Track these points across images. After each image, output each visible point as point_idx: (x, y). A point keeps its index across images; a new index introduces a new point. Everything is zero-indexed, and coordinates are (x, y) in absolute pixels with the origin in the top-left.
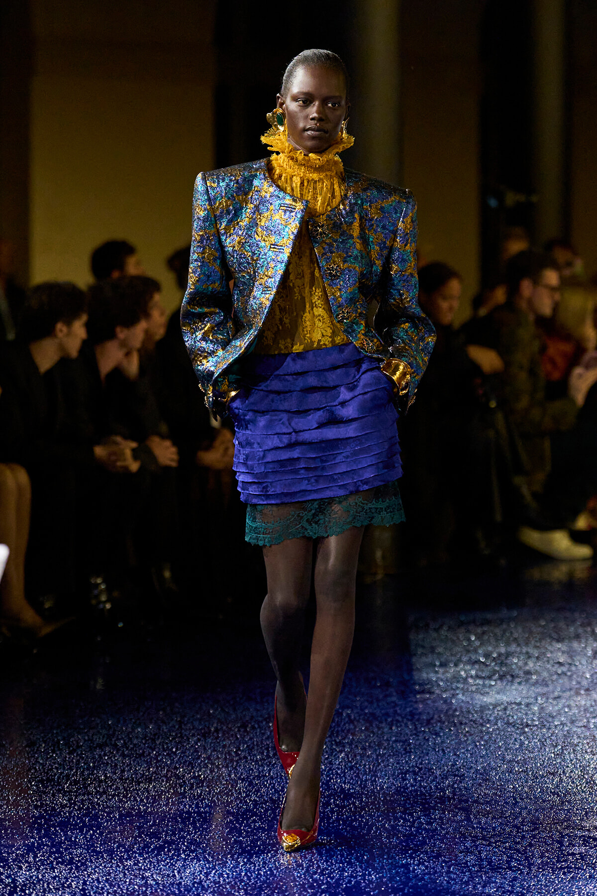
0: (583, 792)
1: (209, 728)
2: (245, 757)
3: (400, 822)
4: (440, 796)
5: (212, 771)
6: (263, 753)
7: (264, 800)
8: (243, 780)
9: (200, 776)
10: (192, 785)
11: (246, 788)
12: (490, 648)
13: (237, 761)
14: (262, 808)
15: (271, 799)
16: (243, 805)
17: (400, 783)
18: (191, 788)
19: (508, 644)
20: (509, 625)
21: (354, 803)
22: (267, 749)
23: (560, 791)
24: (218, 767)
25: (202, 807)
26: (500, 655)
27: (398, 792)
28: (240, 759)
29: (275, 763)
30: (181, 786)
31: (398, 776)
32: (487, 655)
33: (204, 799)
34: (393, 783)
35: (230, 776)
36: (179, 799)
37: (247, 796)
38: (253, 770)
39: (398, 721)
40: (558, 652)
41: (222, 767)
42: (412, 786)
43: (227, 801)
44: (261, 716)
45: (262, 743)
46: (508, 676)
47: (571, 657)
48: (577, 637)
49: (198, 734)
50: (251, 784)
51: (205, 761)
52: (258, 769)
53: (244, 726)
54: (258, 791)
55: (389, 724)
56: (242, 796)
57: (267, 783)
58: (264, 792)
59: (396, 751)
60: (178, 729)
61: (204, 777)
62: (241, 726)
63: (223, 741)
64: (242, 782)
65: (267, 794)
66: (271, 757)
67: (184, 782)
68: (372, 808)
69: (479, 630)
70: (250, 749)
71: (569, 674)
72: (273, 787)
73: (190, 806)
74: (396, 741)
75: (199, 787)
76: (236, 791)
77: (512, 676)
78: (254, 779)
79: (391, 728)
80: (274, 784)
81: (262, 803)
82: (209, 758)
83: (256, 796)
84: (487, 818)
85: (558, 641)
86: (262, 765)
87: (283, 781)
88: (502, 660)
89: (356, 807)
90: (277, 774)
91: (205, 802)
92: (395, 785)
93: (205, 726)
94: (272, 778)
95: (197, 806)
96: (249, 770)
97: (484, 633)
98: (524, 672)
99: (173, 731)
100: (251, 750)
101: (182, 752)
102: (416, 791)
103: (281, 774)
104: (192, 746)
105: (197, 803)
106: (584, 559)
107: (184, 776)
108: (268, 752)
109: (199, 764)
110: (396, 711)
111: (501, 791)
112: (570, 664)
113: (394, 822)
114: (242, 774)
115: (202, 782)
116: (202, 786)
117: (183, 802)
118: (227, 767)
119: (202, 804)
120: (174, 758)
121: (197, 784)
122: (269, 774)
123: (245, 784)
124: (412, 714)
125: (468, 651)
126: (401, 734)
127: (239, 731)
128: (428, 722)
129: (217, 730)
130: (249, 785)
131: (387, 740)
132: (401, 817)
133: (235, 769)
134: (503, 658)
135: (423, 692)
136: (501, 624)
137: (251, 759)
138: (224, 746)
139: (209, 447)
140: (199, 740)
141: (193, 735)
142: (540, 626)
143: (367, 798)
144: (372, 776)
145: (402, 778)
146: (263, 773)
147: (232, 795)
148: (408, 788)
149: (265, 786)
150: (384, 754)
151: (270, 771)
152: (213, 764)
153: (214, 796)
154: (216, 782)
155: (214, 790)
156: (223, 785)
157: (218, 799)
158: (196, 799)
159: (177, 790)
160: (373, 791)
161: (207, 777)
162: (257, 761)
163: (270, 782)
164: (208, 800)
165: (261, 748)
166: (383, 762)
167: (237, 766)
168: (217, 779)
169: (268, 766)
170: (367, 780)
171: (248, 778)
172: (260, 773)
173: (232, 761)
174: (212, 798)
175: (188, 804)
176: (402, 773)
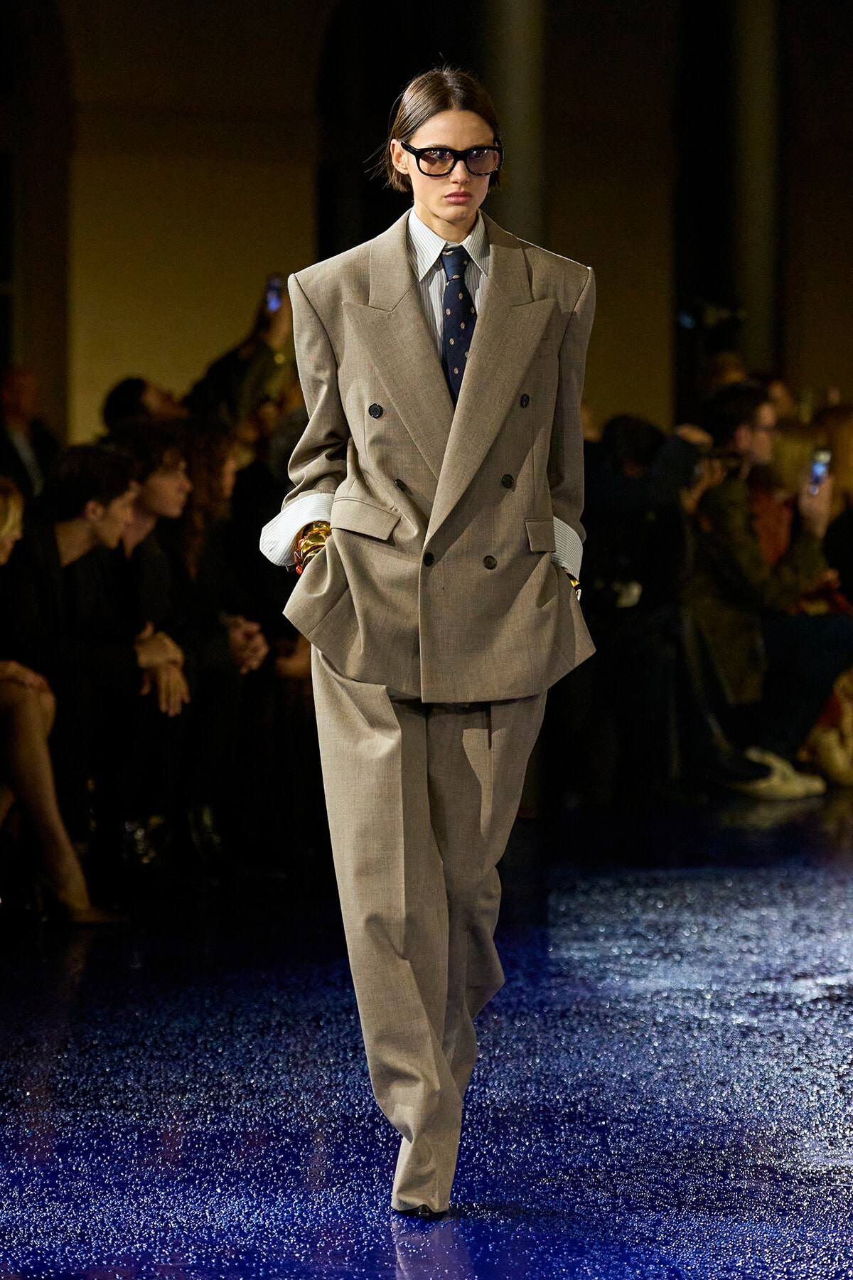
2: (315, 1061)
3: (512, 1146)
4: (570, 1112)
5: (268, 1078)
6: (337, 1055)
7: (334, 1117)
8: (308, 1090)
10: (240, 1097)
11: (311, 1101)
13: (303, 1066)
14: (331, 1127)
15: (343, 1115)
16: (305, 1124)
18: (238, 1102)
19: (679, 912)
23: (730, 1107)
24: (276, 1073)
28: (308, 1063)
29: (353, 1069)
30: (225, 1098)
31: (516, 1086)
33: (254, 1115)
36: (221, 1115)
37: (311, 1111)
38: (322, 1077)
39: (522, 1013)
42: (533, 1098)
43: (285, 1117)
46: (675, 954)
50: (318, 1095)
51: (259, 1065)
53: (317, 1018)
56: (304, 1112)
58: (334, 1106)
59: (517, 1053)
60: (228, 1023)
61: (257, 1086)
62: (313, 1020)
63: (286, 1039)
64: (307, 1094)
65: (339, 1110)
66: (347, 1060)
67: (229, 1093)
68: (477, 1128)
69: (643, 893)
70: (321, 1050)
72: (348, 1100)
73: (234, 1125)
74: (518, 1040)
75: (248, 1100)
76: (297, 1105)
77: (681, 955)
78: (323, 1088)
79: (513, 1023)
80: (350, 1096)
81: (330, 1121)
82: (265, 1062)
83: (324, 1112)
84: (629, 1142)
85: (747, 908)
86: (335, 1071)
88: (670, 932)
91: (255, 1119)
92: (510, 1098)
93: (264, 1019)
94: (347, 1088)
95: (244, 1125)
96: (318, 1078)
97: (648, 896)
101: (231, 1054)
102: (538, 1105)
103: (359, 1083)
105: (245, 1121)
107: (229, 1085)
108: (346, 1053)
110: (522, 1000)
112: (760, 938)
113: (504, 1147)
114: (307, 1082)
115: (253, 1093)
116: (253, 1099)
117: (226, 1119)
118: (289, 1073)
119: (251, 1121)
121: (247, 1095)
122: (344, 1083)
123: (310, 1096)
124: (542, 1004)
126: (525, 1030)
127: (309, 1025)
128: (563, 1015)
129: (280, 1025)
130: (316, 1098)
131: (506, 1038)
132: (515, 1140)
133: (299, 1075)
134: (671, 930)
135: (560, 974)
136: (672, 885)
137: (321, 1063)
140: (254, 1037)
141: (248, 1031)
142: (725, 888)
143: (471, 1114)
144: (481, 1086)
145: (521, 1088)
146: (336, 1081)
147: (292, 1110)
148: (527, 1102)
149: (337, 1098)
150: (499, 1057)
151: (345, 1078)
152: (271, 1069)
153: (267, 1111)
154: (272, 1093)
155: (268, 1104)
156: (282, 1096)
157: (272, 1115)
158: (243, 1116)
159: (218, 1104)
160: (480, 1105)
161: (261, 1086)
162: (329, 1065)
163: (344, 1093)
164: (260, 1117)
165: (337, 1048)
166: (497, 1066)
167: (302, 1071)
168: (274, 1089)
169: (343, 1072)
170: (473, 1091)
171: (314, 1088)
172: (331, 1080)
173: (296, 1065)
174: (265, 1114)
175: (232, 1122)
176: (521, 1082)
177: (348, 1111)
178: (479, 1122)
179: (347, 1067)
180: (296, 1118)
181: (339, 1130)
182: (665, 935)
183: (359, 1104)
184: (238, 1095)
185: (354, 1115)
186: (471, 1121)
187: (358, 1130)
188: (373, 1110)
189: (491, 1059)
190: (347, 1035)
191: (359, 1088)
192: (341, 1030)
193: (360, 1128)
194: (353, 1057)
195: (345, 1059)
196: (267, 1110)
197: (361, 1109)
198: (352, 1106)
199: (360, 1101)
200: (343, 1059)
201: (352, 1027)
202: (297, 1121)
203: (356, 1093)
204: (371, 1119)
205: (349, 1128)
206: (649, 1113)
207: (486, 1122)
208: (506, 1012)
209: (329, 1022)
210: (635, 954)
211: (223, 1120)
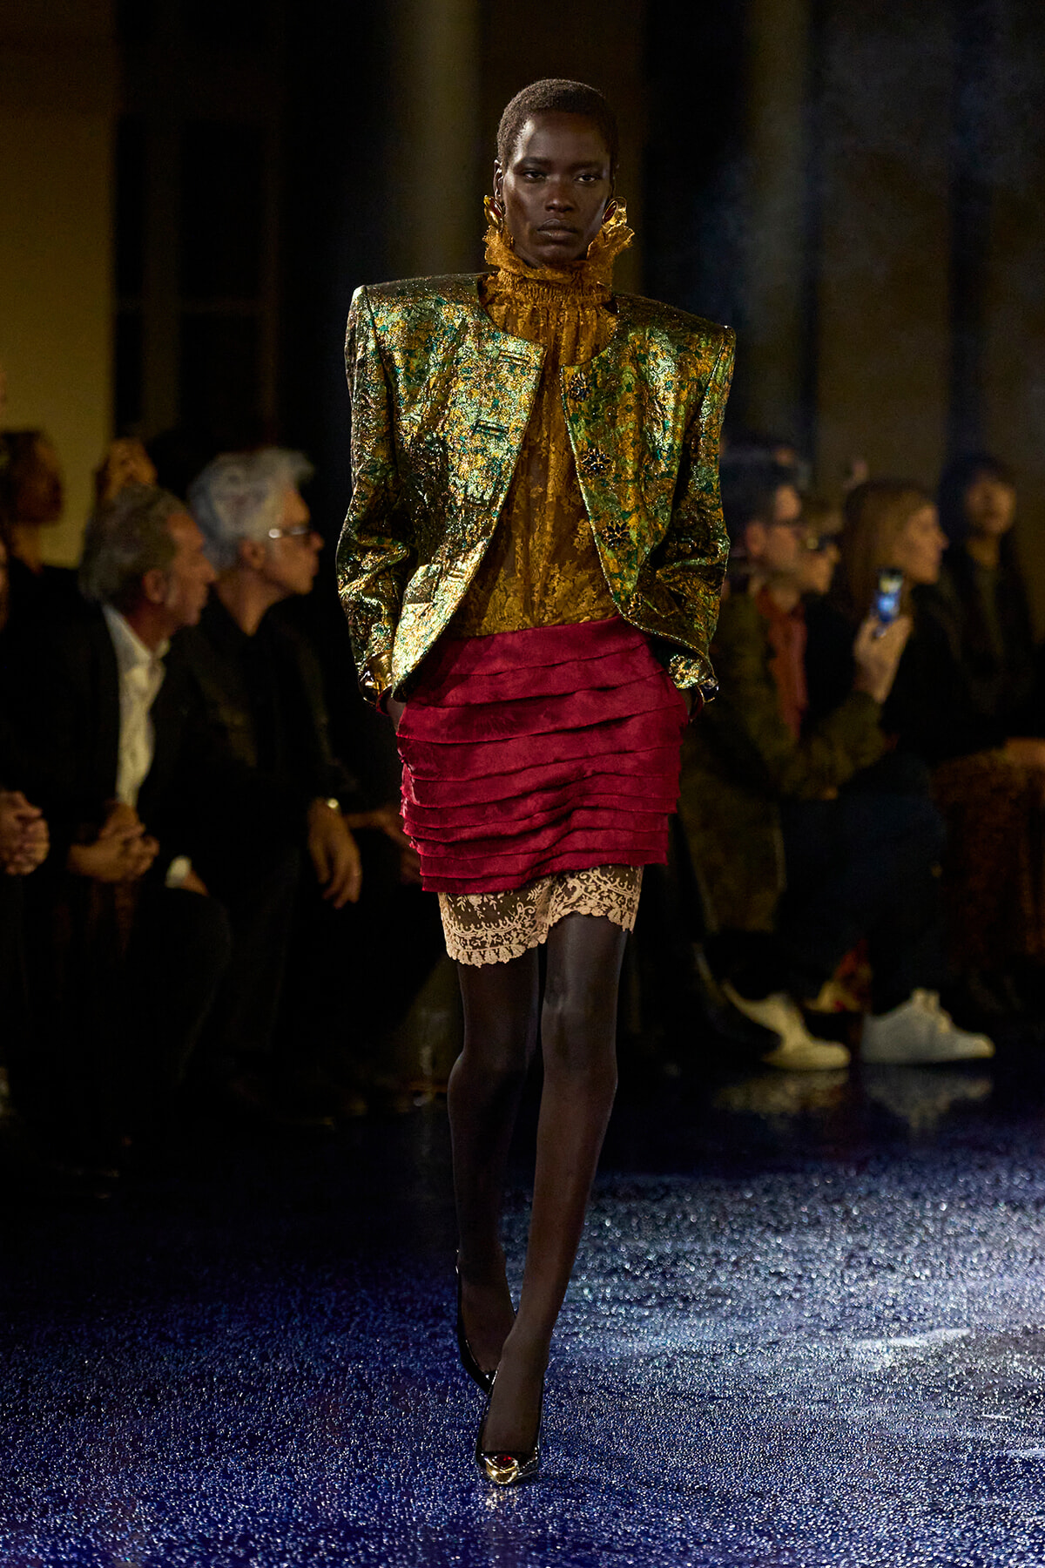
0: (820, 1531)
1: (80, 1395)
4: (536, 1535)
5: (85, 1480)
6: (186, 1447)
7: (188, 1539)
8: (146, 1499)
9: (60, 1490)
10: (45, 1507)
11: (151, 1515)
12: (643, 1244)
13: (135, 1462)
14: (183, 1554)
15: (201, 1536)
17: (458, 1508)
18: (43, 1514)
19: (680, 1238)
20: (680, 1198)
21: (364, 1547)
22: (196, 1439)
23: (774, 1529)
24: (96, 1472)
25: (64, 1552)
26: (661, 1257)
27: (453, 1527)
28: (142, 1457)
29: (211, 1467)
30: (23, 1510)
31: (454, 1496)
32: (636, 1259)
33: (68, 1536)
34: (443, 1509)
35: (120, 1490)
36: (19, 1534)
37: (154, 1530)
38: (165, 1479)
39: (456, 1386)
40: (777, 1252)
41: (106, 1473)
44: (185, 1373)
45: (186, 1426)
46: (678, 1302)
47: (801, 1262)
48: (816, 1223)
49: (60, 1407)
50: (161, 1507)
51: (71, 1460)
52: (177, 1479)
53: (151, 1392)
54: (176, 1521)
55: (438, 1392)
56: (143, 1532)
57: (194, 1506)
58: (187, 1524)
59: (451, 1446)
60: (19, 1397)
61: (69, 1492)
62: (146, 1393)
63: (107, 1421)
64: (144, 1505)
65: (193, 1528)
66: (202, 1455)
67: (29, 1501)
68: (401, 1558)
69: (622, 1208)
70: (162, 1437)
71: (797, 1296)
72: (206, 1514)
73: (40, 1550)
74: (451, 1426)
75: (58, 1513)
76: (132, 1520)
77: (685, 1300)
78: (168, 1497)
79: (442, 1401)
80: (208, 1508)
81: (183, 1545)
82: (80, 1455)
83: (172, 1532)
85: (777, 1232)
86: (185, 1471)
87: (225, 1504)
88: (665, 1268)
89: (368, 1555)
90: (214, 1487)
91: (70, 1542)
92: (446, 1513)
93: (74, 1390)
94: (204, 1496)
95: (54, 1550)
96: (159, 1481)
97: (630, 1214)
98: (707, 1291)
99: (10, 1401)
100: (165, 1441)
101: (27, 1443)
103: (221, 1488)
104: (47, 1430)
105: (55, 1544)
106: (834, 1071)
107: (28, 1490)
108: (198, 1443)
109: (60, 1467)
110: (453, 1366)
111: (656, 1528)
112: (800, 1277)
114: (143, 1488)
115: (65, 1502)
116: (65, 1511)
117: (27, 1540)
118: (115, 1473)
119: (64, 1546)
120: (10, 1454)
121: (56, 1505)
122: (199, 1488)
123: (149, 1508)
125: (600, 1250)
126: (462, 1411)
127: (140, 1401)
129: (96, 1401)
130: (158, 1510)
131: (434, 1423)
133: (131, 1476)
134: (667, 1263)
136: (667, 1194)
137: (162, 1458)
138: (112, 1432)
139: (92, 839)
140: (60, 1418)
141: (50, 1409)
142: (743, 1200)
143: (390, 1538)
144: (402, 1495)
145: (462, 1499)
146: (187, 1485)
147: (124, 1528)
148: (473, 1519)
149: (190, 1512)
150: (427, 1452)
151: (199, 1482)
152: (87, 1466)
153: (87, 1530)
154: (93, 1503)
155: (88, 1519)
156: (107, 1508)
157: (95, 1536)
158: (51, 1536)
159: (14, 1517)
160: (403, 1524)
161: (75, 1492)
162: (174, 1461)
163: (200, 1503)
164: (77, 1538)
165: (183, 1437)
166: (424, 1466)
167: (135, 1471)
168: (94, 1496)
169: (196, 1472)
170: (391, 1503)
171: (155, 1496)
172: (179, 1485)
173: (125, 1461)
174: (84, 1534)
175: (37, 1545)
176: (462, 1491)
177: (208, 1531)
178: (403, 1549)
179: (201, 1466)
180: (131, 1541)
181: (196, 1559)
182: (660, 1270)
183: (223, 1521)
184: (42, 1505)
185: (217, 1536)
186: (390, 1548)
187: (224, 1559)
188: (245, 1529)
189: (413, 1455)
190: (197, 1417)
191: (222, 1497)
192: (189, 1409)
193: (227, 1555)
194: (210, 1450)
195: (197, 1453)
196: (86, 1528)
197: (227, 1528)
198: (212, 1522)
199: (225, 1515)
200: (193, 1452)
201: (204, 1403)
202: (134, 1545)
203: (217, 1504)
204: (243, 1542)
205: (211, 1555)
206: (654, 1538)
207: (414, 1548)
208: (432, 1385)
209: (170, 1397)
210: (616, 1300)
211: (22, 1543)
